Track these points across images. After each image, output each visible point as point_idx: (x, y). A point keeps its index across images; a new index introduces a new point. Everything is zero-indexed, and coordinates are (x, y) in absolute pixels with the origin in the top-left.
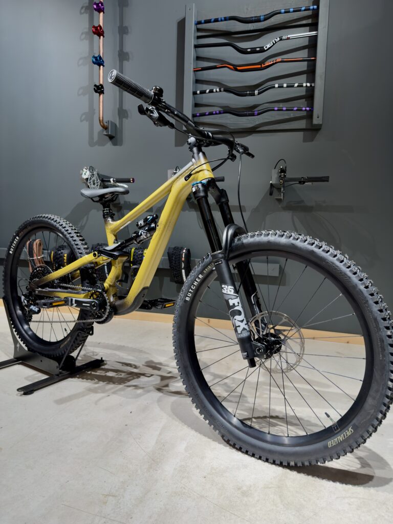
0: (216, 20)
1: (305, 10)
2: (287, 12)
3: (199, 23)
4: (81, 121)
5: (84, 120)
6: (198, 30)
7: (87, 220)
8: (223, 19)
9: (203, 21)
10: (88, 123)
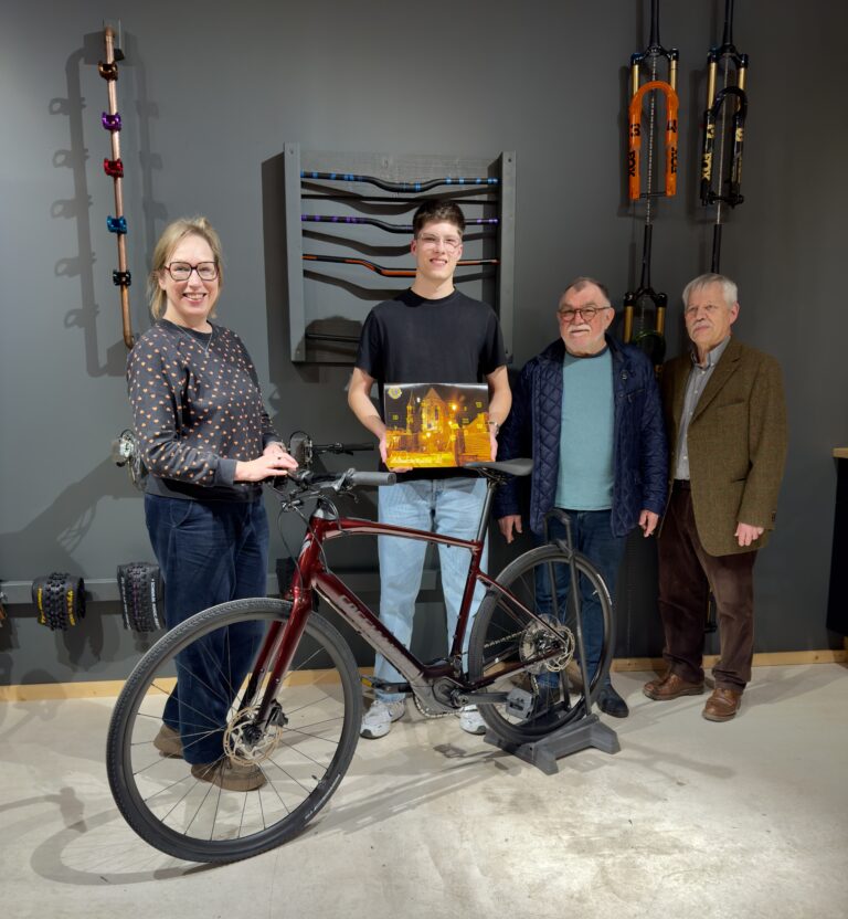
0: (340, 178)
1: (481, 183)
2: (455, 183)
3: (309, 176)
4: (67, 325)
5: (72, 325)
6: (304, 185)
7: (93, 517)
8: (352, 178)
9: (315, 175)
10: (83, 329)
